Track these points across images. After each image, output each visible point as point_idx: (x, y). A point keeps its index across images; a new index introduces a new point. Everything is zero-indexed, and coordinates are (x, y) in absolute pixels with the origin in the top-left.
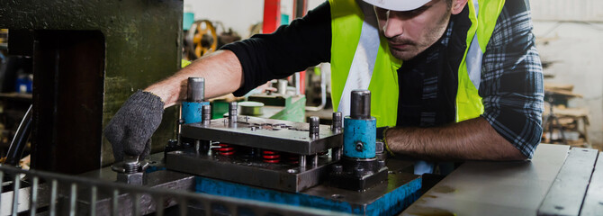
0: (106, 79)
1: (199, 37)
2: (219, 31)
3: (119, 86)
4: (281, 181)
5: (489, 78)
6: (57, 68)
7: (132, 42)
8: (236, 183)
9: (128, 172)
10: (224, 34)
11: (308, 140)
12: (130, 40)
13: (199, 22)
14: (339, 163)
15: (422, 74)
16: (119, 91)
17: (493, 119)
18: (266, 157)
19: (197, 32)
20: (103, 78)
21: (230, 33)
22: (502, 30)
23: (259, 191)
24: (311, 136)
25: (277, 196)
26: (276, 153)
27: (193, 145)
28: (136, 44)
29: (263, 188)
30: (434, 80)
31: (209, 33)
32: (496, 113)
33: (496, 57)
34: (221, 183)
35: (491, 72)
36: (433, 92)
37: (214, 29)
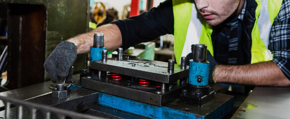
0: (48, 33)
1: (97, 11)
2: (107, 8)
3: (54, 36)
4: (151, 99)
5: (277, 40)
6: (21, 25)
7: (62, 12)
8: (123, 97)
9: (58, 89)
10: (110, 9)
11: (167, 74)
12: (61, 10)
13: (97, 3)
14: (184, 88)
15: (228, 37)
16: (55, 39)
17: (282, 65)
18: (141, 83)
19: (96, 8)
20: (45, 32)
21: (113, 9)
22: (285, 8)
23: (137, 103)
24: (169, 72)
25: (148, 107)
26: (147, 81)
27: (97, 74)
28: (64, 13)
29: (140, 102)
30: (236, 40)
31: (102, 9)
32: (284, 62)
33: (282, 27)
34: (114, 97)
35: (278, 36)
36: (235, 46)
37: (104, 7)
